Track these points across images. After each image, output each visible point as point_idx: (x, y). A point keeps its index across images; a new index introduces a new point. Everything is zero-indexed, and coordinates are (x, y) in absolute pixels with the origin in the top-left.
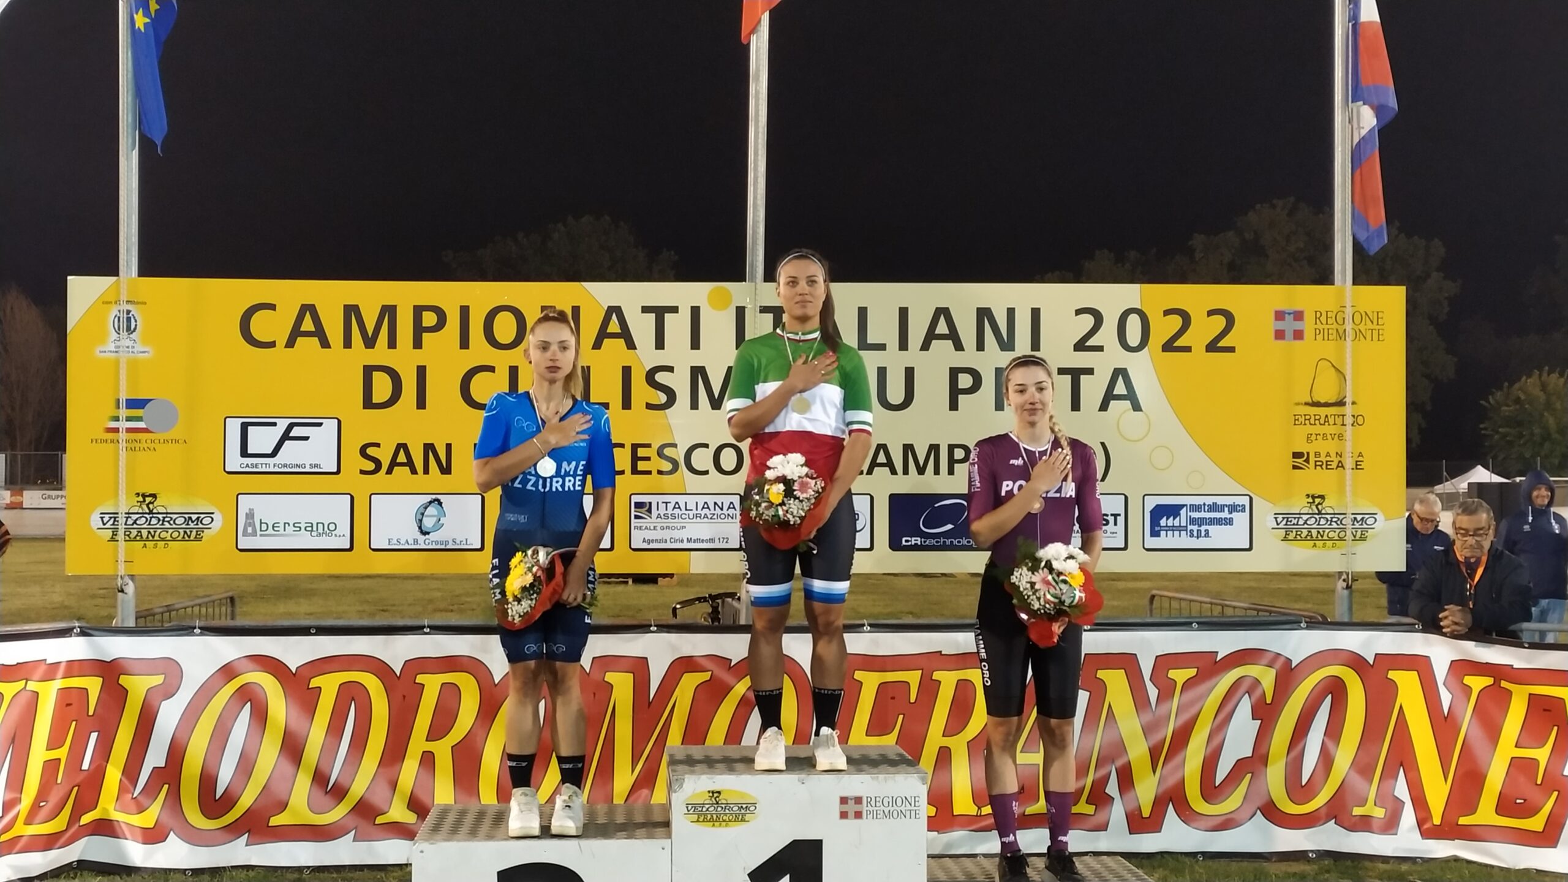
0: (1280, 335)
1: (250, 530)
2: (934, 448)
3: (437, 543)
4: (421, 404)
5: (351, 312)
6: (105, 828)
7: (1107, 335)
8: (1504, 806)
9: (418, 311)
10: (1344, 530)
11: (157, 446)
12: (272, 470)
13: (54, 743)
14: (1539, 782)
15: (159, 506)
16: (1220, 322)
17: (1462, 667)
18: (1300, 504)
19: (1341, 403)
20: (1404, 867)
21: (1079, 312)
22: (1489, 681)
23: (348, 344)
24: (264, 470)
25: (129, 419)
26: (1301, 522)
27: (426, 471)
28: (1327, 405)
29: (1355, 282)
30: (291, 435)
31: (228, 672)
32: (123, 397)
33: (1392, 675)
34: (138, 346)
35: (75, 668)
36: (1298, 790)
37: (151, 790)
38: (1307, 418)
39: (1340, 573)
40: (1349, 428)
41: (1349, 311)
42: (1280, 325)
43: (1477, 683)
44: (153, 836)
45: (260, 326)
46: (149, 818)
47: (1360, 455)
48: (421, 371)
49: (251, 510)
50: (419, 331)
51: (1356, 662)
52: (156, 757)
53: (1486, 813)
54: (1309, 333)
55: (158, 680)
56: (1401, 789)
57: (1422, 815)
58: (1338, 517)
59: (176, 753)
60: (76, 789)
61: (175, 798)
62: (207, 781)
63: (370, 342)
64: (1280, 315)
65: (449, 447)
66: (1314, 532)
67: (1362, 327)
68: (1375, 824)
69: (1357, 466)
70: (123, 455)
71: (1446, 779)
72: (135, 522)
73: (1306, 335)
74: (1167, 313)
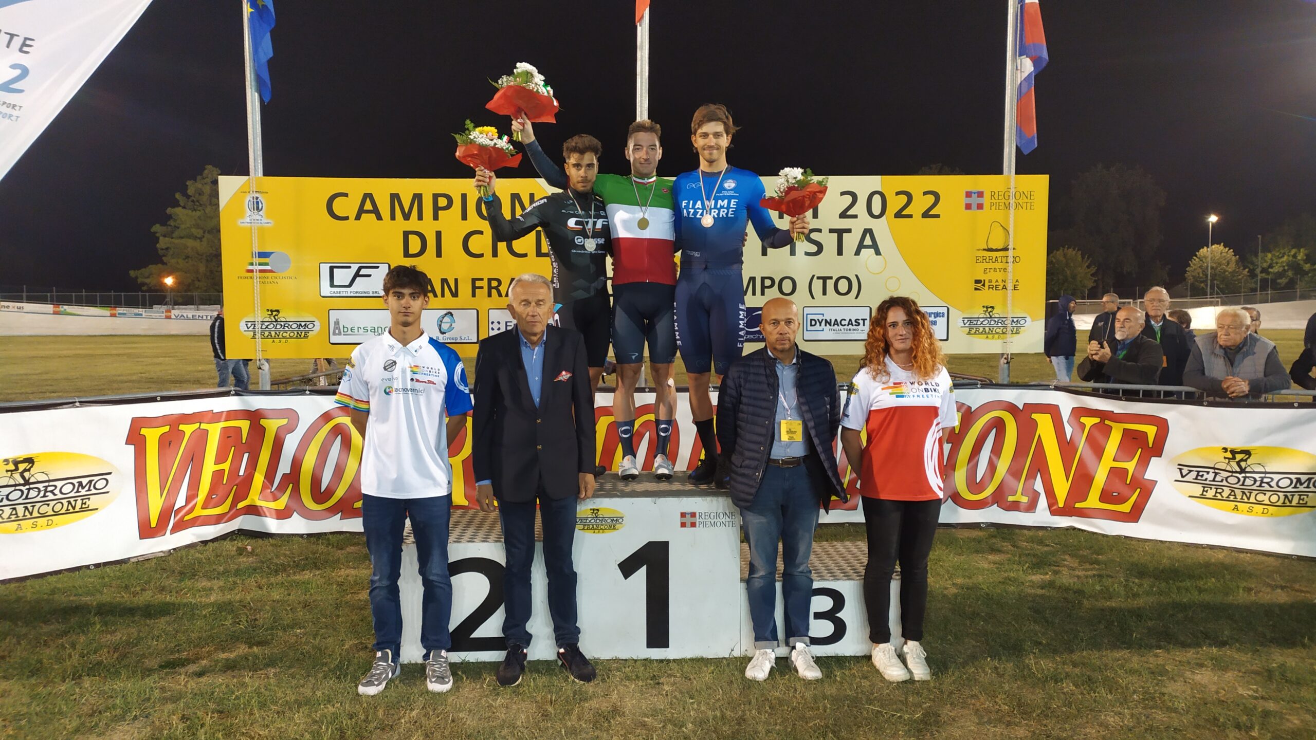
0: (968, 207)
1: (337, 331)
2: (753, 279)
3: (450, 339)
4: (439, 254)
5: (395, 198)
6: (253, 510)
7: (860, 208)
8: (1105, 497)
9: (436, 197)
10: (1006, 327)
11: (278, 281)
12: (349, 295)
13: (220, 459)
14: (1128, 482)
15: (282, 317)
16: (931, 199)
17: (1079, 412)
18: (979, 312)
19: (1006, 249)
20: (1041, 533)
21: (842, 194)
22: (1097, 420)
23: (393, 217)
24: (344, 295)
25: (260, 264)
26: (979, 323)
27: (443, 295)
28: (997, 250)
29: (1017, 173)
30: (361, 273)
31: (327, 417)
32: (257, 250)
33: (1034, 416)
34: (263, 219)
35: (232, 415)
36: (975, 485)
37: (282, 488)
38: (984, 259)
39: (1003, 354)
40: (1010, 264)
41: (1013, 190)
42: (969, 200)
43: (1089, 422)
44: (283, 515)
45: (339, 207)
46: (281, 503)
47: (1017, 281)
48: (439, 234)
49: (338, 319)
50: (436, 209)
51: (1011, 408)
52: (284, 467)
53: (1093, 501)
54: (986, 206)
55: (284, 422)
56: (1039, 485)
57: (1052, 501)
58: (1002, 319)
59: (296, 464)
60: (235, 487)
61: (296, 491)
62: (316, 481)
63: (407, 217)
64: (968, 194)
65: (456, 280)
66: (987, 329)
67: (1020, 201)
68: (1022, 507)
69: (1015, 288)
70: (258, 287)
71: (1067, 481)
72: (267, 327)
73: (985, 207)
74: (898, 193)
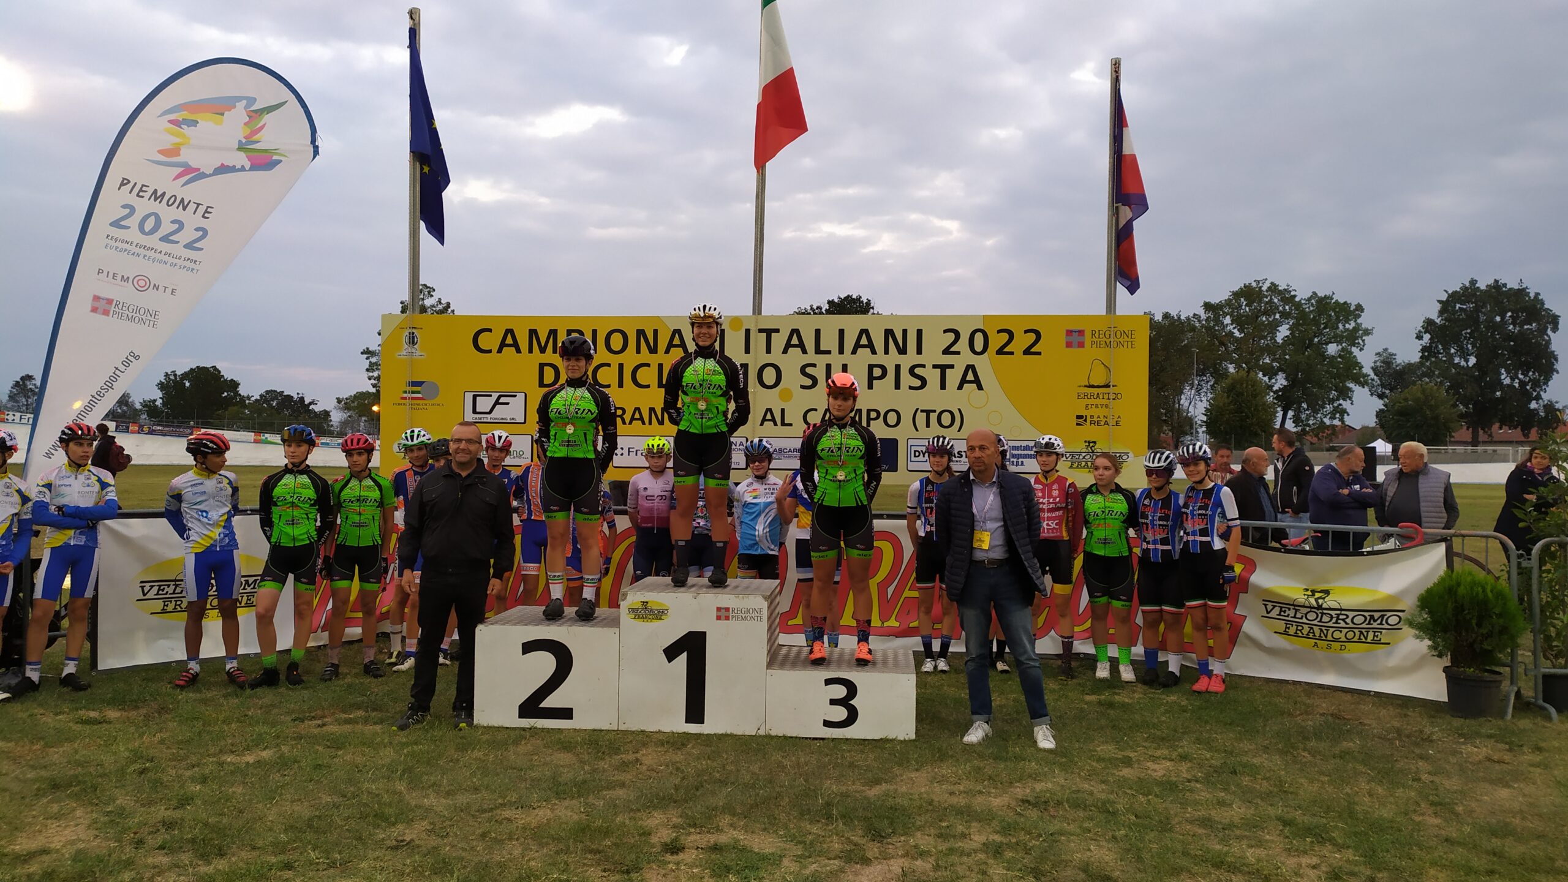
0: (1069, 345)
5: (533, 334)
7: (963, 345)
11: (429, 407)
12: (489, 421)
16: (1032, 337)
18: (1080, 447)
19: (1107, 386)
21: (945, 331)
23: (531, 351)
24: (485, 421)
25: (414, 392)
26: (1081, 457)
28: (1098, 387)
30: (500, 401)
34: (418, 352)
38: (1086, 395)
40: (1112, 401)
41: (1113, 329)
42: (1071, 339)
45: (484, 341)
47: (1119, 417)
63: (543, 350)
64: (1070, 333)
66: (1089, 463)
67: (1120, 340)
69: (1117, 423)
73: (1086, 345)
74: (999, 331)
